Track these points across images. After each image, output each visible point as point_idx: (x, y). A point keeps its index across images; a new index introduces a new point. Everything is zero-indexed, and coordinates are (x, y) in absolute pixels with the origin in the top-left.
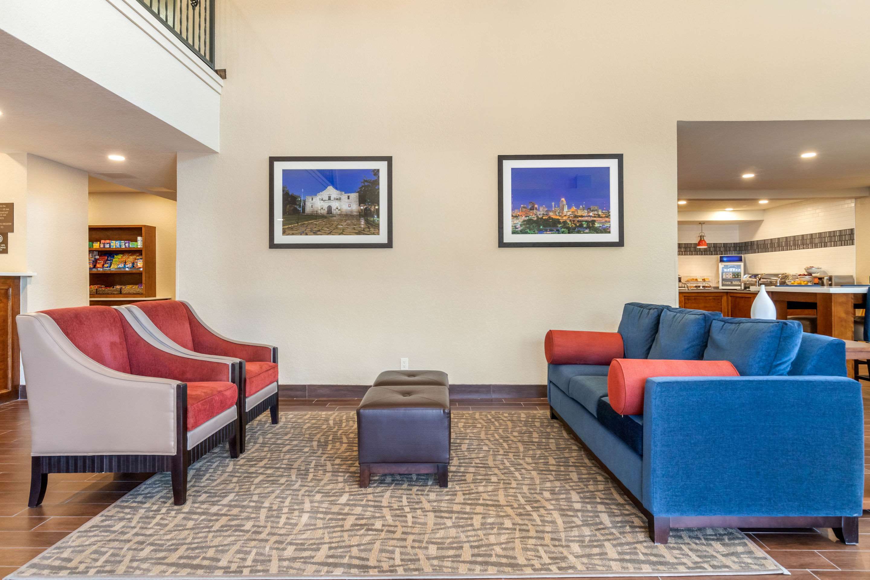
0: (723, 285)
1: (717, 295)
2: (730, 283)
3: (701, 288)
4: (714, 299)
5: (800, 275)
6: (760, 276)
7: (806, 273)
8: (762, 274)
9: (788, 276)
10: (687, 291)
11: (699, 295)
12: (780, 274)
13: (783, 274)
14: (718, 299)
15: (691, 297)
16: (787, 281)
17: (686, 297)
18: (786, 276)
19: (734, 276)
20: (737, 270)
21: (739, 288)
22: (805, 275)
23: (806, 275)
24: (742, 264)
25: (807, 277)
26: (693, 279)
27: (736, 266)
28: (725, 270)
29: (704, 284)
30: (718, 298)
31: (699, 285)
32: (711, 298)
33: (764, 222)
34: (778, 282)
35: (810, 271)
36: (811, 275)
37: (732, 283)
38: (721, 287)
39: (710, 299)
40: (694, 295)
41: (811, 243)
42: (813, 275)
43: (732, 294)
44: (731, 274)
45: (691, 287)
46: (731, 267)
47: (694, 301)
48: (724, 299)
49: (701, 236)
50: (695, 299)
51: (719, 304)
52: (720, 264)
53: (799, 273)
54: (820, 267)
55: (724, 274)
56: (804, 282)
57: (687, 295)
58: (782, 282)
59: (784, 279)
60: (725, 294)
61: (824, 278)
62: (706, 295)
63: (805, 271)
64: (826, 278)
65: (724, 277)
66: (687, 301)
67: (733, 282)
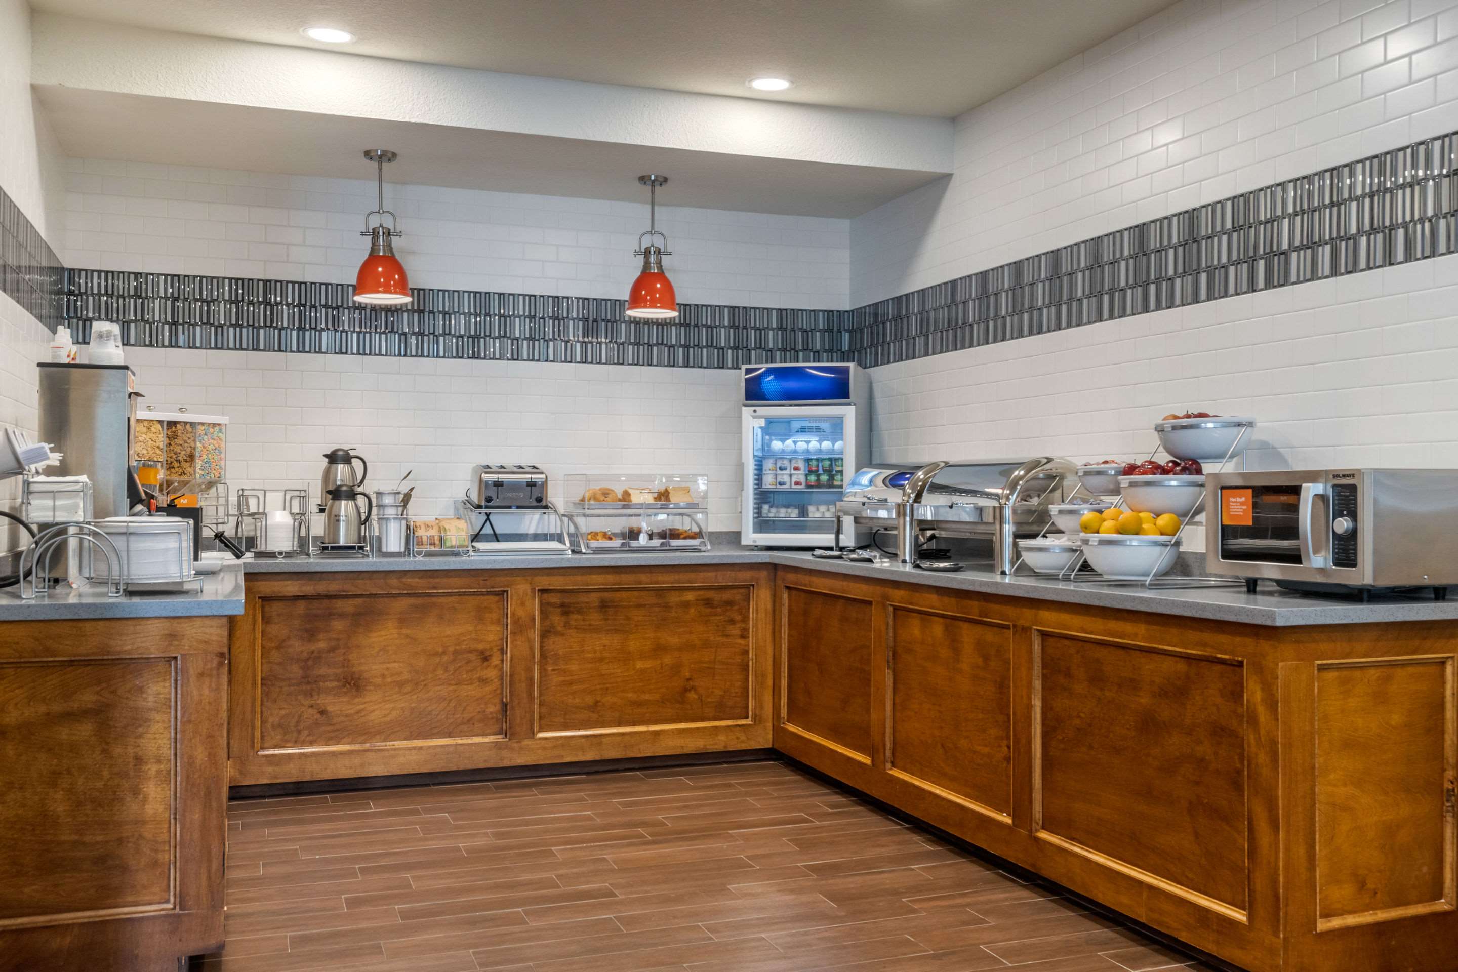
0: (763, 525)
1: (723, 578)
2: (794, 514)
3: (643, 540)
4: (708, 603)
5: (1131, 470)
6: (920, 474)
7: (1163, 458)
8: (935, 465)
9: (1062, 477)
10: (568, 558)
11: (627, 579)
12: (1018, 465)
13: (1036, 464)
14: (730, 603)
15: (583, 598)
16: (1054, 509)
17: (554, 599)
18: (1051, 477)
19: (812, 478)
20: (826, 445)
21: (828, 539)
22: (1157, 469)
23: (1165, 471)
24: (848, 413)
25: (1173, 481)
26: (606, 493)
27: (825, 426)
28: (777, 445)
29: (662, 520)
30: (727, 596)
31: (633, 523)
32: (690, 596)
33: (954, 183)
34: (1008, 513)
35: (1190, 442)
36: (1199, 472)
37: (803, 512)
38: (750, 537)
39: (686, 605)
40: (598, 580)
41: (1191, 270)
42: (1208, 468)
43: (791, 577)
44: (801, 464)
45: (594, 535)
46: (803, 430)
47: (595, 618)
48: (762, 599)
49: (647, 253)
50: (604, 606)
51: (735, 630)
52: (747, 412)
53: (1124, 460)
54: (1242, 417)
55: (768, 465)
56: (1158, 515)
57: (557, 582)
58: (1030, 512)
59: (1040, 491)
60: (764, 574)
61: (1295, 491)
62: (666, 581)
63: (1155, 440)
64: (1310, 491)
65: (769, 482)
66: (557, 619)
67: (811, 509)
